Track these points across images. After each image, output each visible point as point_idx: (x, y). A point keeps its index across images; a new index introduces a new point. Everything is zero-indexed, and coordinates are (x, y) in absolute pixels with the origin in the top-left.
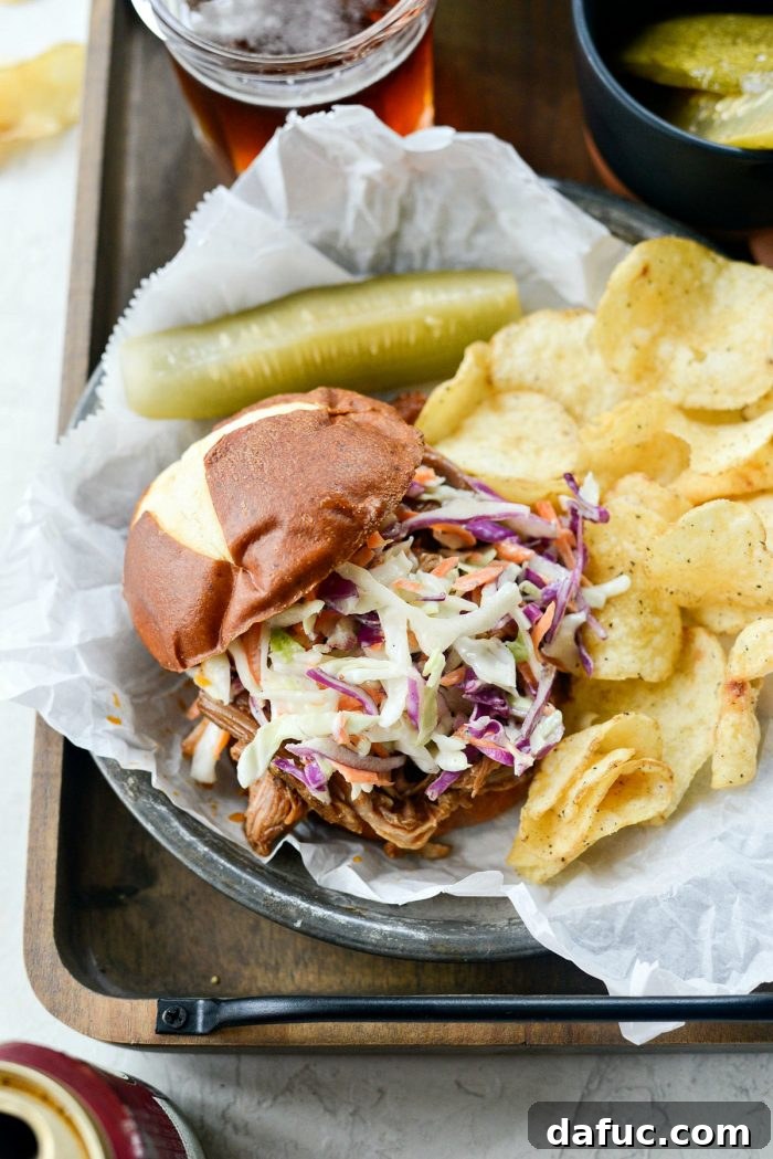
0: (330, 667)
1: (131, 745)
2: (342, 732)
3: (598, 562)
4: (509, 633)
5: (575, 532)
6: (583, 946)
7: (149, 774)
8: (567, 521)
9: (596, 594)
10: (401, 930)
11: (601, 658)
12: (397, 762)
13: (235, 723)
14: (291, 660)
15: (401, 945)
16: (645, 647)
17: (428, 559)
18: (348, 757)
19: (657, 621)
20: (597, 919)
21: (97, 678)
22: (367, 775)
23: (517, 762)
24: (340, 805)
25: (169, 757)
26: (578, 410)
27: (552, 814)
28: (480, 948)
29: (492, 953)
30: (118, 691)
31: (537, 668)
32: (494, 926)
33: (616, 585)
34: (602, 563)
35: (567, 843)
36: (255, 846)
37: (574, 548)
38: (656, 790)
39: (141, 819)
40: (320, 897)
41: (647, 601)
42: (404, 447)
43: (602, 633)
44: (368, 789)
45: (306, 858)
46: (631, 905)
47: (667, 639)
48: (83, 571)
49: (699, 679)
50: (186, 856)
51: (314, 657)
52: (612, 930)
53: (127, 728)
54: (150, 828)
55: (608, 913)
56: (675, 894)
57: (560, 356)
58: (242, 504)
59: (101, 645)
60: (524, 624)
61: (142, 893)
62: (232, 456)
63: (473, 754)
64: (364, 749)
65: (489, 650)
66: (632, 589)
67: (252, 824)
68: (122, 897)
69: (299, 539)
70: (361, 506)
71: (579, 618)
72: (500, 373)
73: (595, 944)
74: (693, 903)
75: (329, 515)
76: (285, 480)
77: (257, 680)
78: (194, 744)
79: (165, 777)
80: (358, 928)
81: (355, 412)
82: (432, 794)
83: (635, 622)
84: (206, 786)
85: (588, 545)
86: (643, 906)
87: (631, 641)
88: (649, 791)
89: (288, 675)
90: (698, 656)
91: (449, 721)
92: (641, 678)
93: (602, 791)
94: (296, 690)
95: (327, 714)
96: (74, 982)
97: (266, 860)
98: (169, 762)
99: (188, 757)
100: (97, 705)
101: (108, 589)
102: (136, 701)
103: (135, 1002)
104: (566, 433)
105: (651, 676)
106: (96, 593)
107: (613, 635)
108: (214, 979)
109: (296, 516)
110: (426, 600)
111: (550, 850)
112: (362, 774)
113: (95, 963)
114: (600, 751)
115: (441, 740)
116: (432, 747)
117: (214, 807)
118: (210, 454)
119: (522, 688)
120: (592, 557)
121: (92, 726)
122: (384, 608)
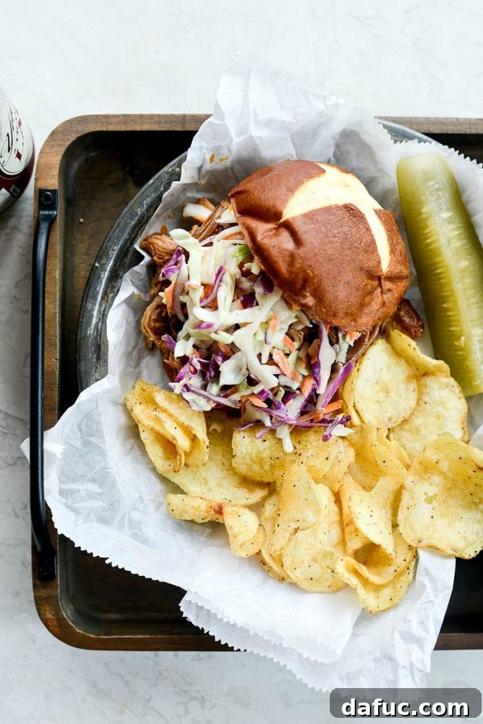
0: (227, 278)
1: (200, 169)
2: (189, 286)
3: (303, 435)
4: (252, 382)
5: (320, 422)
6: (82, 419)
7: (179, 180)
8: (327, 417)
9: (284, 433)
10: (94, 321)
11: (246, 435)
12: (181, 317)
13: (207, 227)
14: (233, 256)
15: (85, 321)
16: (252, 460)
17: (300, 335)
18: (179, 290)
19: (267, 467)
20: (97, 427)
21: (234, 148)
22: (170, 301)
23: (176, 384)
24: (159, 286)
25: (198, 191)
26: (406, 427)
27: (156, 407)
28: (82, 363)
29: (80, 370)
30: (230, 159)
31: (236, 397)
32: (96, 371)
33: (288, 445)
34: (304, 438)
35: (142, 413)
36: (146, 240)
37: (312, 421)
38: (168, 462)
39: (156, 176)
40: (115, 277)
41: (278, 462)
42: (355, 320)
43: (258, 435)
44: (164, 301)
45: (136, 268)
46: (103, 446)
47: (256, 472)
48: (303, 137)
49: (236, 490)
50: (135, 202)
51: (232, 269)
52: (91, 435)
53: (208, 166)
54: (151, 181)
55: (99, 433)
56: (108, 470)
57: (438, 417)
58: (312, 226)
59: (256, 150)
60: (257, 389)
61: (130, 180)
62: (346, 219)
63: (184, 360)
64: (183, 299)
65: (241, 369)
66: (286, 454)
67: (157, 238)
68: (128, 168)
69: (288, 259)
70: (308, 294)
71: (268, 423)
72: (428, 381)
73: (83, 426)
74: (104, 479)
75: (301, 275)
76: (324, 250)
77: (227, 238)
78: (204, 205)
79: (184, 189)
80: (95, 298)
81: (382, 292)
82: (165, 337)
83: (266, 454)
84: (182, 212)
85: (313, 429)
86: (102, 453)
87: (254, 452)
88: (168, 459)
89: (226, 255)
90: (251, 491)
91: (204, 347)
92: (234, 457)
93: (162, 431)
94: (216, 260)
95: (199, 278)
96: (68, 143)
97: (137, 247)
98: (194, 191)
99: (198, 202)
100: (219, 148)
101: (293, 152)
102: (229, 170)
103: (57, 177)
104: (390, 419)
105: (235, 462)
106: (291, 145)
107: (259, 442)
108: (82, 220)
109: (301, 257)
110: (266, 334)
111: (138, 403)
112: (171, 298)
113: (92, 155)
114: (187, 430)
115: (192, 341)
116: (188, 337)
117: (170, 217)
118: (352, 207)
119: (225, 388)
120: (307, 431)
121: (206, 145)
122: (260, 309)
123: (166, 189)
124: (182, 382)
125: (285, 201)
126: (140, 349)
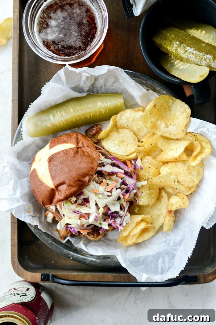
0: (77, 209)
1: (33, 217)
2: (80, 224)
3: (140, 176)
4: (119, 199)
5: (135, 170)
6: (133, 265)
7: (37, 226)
8: (133, 167)
9: (139, 184)
10: (94, 259)
11: (140, 200)
12: (92, 226)
13: (56, 215)
14: (68, 206)
15: (94, 263)
16: (150, 197)
17: (100, 179)
18: (82, 228)
19: (153, 191)
20: (136, 259)
21: (25, 203)
22: (86, 231)
23: (119, 229)
24: (80, 234)
25: (42, 217)
26: (137, 133)
27: (128, 235)
28: (111, 265)
29: (113, 265)
30: (29, 204)
31: (125, 204)
32: (114, 259)
33: (144, 183)
34: (141, 176)
35: (130, 242)
36: (61, 238)
37: (134, 173)
38: (150, 231)
39: (36, 234)
40: (76, 251)
41: (151, 187)
42: (95, 159)
43: (140, 195)
44: (86, 233)
45: (73, 242)
46: (144, 257)
47: (155, 195)
48: (19, 175)
49: (162, 203)
50: (46, 243)
51: (74, 207)
52: (139, 261)
53: (32, 213)
54: (38, 236)
55: (139, 259)
56: (153, 255)
57: (133, 121)
58: (57, 177)
59: (25, 194)
60: (122, 197)
61: (36, 242)
62: (54, 163)
63: (110, 225)
64: (85, 226)
65: (114, 203)
66: (148, 184)
67: (61, 234)
68: (32, 243)
69: (70, 187)
70: (84, 180)
71: (135, 191)
72: (119, 124)
73: (136, 264)
74: (157, 257)
75: (77, 182)
76: (67, 173)
77: (61, 208)
78: (47, 214)
79: (41, 222)
80: (85, 259)
81: (83, 147)
82: (101, 232)
83: (148, 192)
84: (50, 223)
85: (138, 172)
86: (146, 257)
87: (147, 196)
88: (149, 231)
89: (68, 209)
90: (162, 197)
91: (105, 217)
92: (148, 204)
93: (138, 234)
94: (70, 213)
95: (77, 220)
96: (23, 269)
97: (64, 242)
98: (42, 218)
99: (46, 217)
100: (24, 209)
101: (26, 179)
102: (33, 204)
103: (36, 274)
104: (134, 140)
105: (151, 204)
106: (23, 180)
107: (143, 195)
108: (53, 262)
109: (70, 182)
110: (100, 194)
111: (127, 242)
113: (26, 258)
114: (138, 224)
115: (102, 222)
116: (100, 224)
117: (52, 228)
118: (49, 159)
119: (121, 208)
120: (139, 175)
121: (24, 215)
122: (90, 196)
123: (41, 231)
124: (119, 226)
125: (47, 187)
126: (105, 240)
